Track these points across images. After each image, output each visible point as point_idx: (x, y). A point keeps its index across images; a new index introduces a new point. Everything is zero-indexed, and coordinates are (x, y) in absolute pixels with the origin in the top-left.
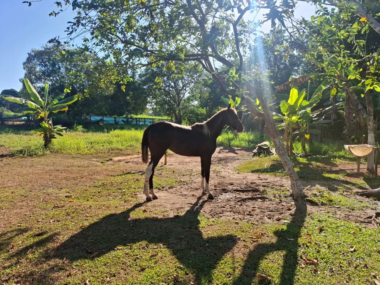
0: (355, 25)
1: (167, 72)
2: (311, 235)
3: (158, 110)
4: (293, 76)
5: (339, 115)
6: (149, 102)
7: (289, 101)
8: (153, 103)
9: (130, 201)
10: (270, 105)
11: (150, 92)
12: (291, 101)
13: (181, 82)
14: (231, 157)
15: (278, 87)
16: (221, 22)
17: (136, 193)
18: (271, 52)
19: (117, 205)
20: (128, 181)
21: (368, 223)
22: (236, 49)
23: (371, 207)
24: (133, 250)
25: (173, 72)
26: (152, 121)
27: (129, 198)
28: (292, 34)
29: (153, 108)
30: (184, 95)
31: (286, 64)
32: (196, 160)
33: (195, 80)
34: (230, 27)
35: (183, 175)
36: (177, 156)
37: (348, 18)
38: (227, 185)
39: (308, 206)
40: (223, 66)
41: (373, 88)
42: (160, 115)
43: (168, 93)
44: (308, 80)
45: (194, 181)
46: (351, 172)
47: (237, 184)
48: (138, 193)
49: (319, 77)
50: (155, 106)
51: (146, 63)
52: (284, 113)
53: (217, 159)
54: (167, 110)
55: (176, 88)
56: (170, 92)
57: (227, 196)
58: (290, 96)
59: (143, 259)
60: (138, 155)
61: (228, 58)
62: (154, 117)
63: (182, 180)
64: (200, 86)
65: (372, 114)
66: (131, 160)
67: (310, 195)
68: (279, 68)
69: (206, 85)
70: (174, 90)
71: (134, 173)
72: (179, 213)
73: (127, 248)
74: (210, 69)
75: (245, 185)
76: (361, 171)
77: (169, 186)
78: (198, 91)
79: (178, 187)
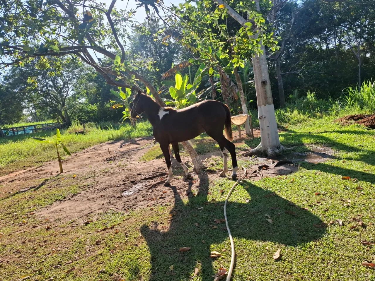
0: (216, 11)
1: (40, 70)
2: (215, 199)
3: (38, 114)
4: (175, 63)
5: (218, 93)
6: (25, 107)
7: (176, 87)
8: (31, 106)
9: (27, 223)
10: (160, 93)
11: (23, 96)
12: (178, 86)
13: (61, 79)
14: (133, 148)
15: (163, 74)
16: (92, 11)
17: (32, 213)
18: (150, 41)
19: (10, 232)
20: (18, 201)
21: (254, 176)
22: (115, 39)
23: (255, 163)
24: (43, 274)
25: (48, 70)
26: (33, 128)
27: (25, 221)
28: (166, 21)
29: (31, 114)
30: (67, 93)
31: (166, 52)
32: (97, 160)
33: (77, 75)
34: (103, 16)
35: (86, 179)
36: (74, 161)
37: (210, 6)
38: (135, 176)
39: (208, 175)
40: (105, 59)
41: (239, 65)
42: (42, 120)
43: (47, 94)
44: (188, 65)
45: (100, 181)
46: (235, 139)
47: (145, 173)
48: (34, 212)
49: (197, 61)
50: (34, 111)
51: (11, 62)
52: (174, 98)
53: (119, 154)
54: (50, 113)
55: (57, 87)
56: (50, 92)
58: (176, 81)
59: (58, 279)
60: (25, 169)
61: (108, 48)
62: (35, 123)
63: (86, 184)
64: (84, 81)
65: (242, 88)
66: (16, 178)
67: (209, 166)
68: (161, 57)
69: (90, 79)
70: (54, 89)
71: (25, 191)
72: (89, 219)
73: (35, 275)
74: (91, 62)
75: (153, 171)
76: (242, 136)
77: (71, 194)
78: (83, 87)
79: (83, 192)
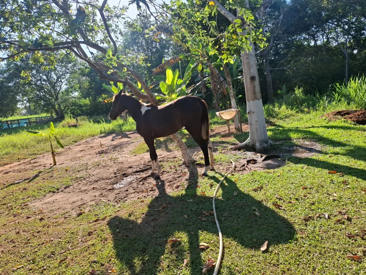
0: (206, 8)
1: (34, 65)
2: (204, 192)
3: (32, 108)
4: (166, 59)
5: (208, 89)
6: (20, 101)
7: (167, 82)
8: (25, 100)
9: (21, 214)
10: (151, 87)
11: (18, 90)
12: (169, 81)
13: (54, 73)
14: (125, 142)
15: (154, 69)
16: (85, 7)
17: (26, 204)
18: (141, 37)
19: (5, 223)
20: (13, 193)
21: (243, 170)
22: (107, 35)
23: (243, 157)
24: (37, 263)
25: (42, 64)
26: (27, 121)
27: (19, 211)
28: (157, 18)
29: (26, 107)
30: (61, 87)
31: (157, 48)
32: (89, 153)
33: (70, 70)
34: (96, 12)
35: (79, 171)
36: (67, 153)
37: (200, 3)
38: (126, 169)
39: (198, 168)
40: (98, 54)
41: (229, 61)
42: (36, 113)
43: (41, 88)
44: (178, 61)
45: (92, 174)
46: (224, 133)
47: (136, 166)
48: (28, 203)
49: (187, 57)
50: (28, 104)
51: (6, 56)
52: (164, 93)
53: (111, 147)
54: (44, 106)
55: (50, 81)
56: (44, 86)
57: (129, 180)
58: (167, 76)
59: (51, 268)
60: (19, 162)
61: (101, 44)
62: (29, 117)
63: (78, 176)
64: (77, 76)
65: (231, 83)
66: (10, 170)
67: (198, 159)
68: (152, 53)
69: (83, 74)
70: (47, 83)
71: (19, 183)
72: (82, 210)
73: (29, 264)
74: (84, 56)
75: (144, 165)
76: (231, 131)
77: (64, 186)
78: (76, 81)
79: (76, 184)
